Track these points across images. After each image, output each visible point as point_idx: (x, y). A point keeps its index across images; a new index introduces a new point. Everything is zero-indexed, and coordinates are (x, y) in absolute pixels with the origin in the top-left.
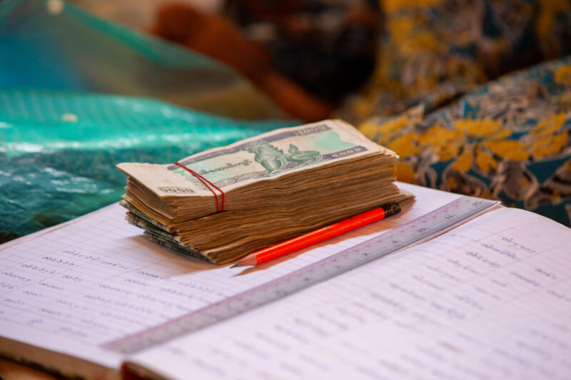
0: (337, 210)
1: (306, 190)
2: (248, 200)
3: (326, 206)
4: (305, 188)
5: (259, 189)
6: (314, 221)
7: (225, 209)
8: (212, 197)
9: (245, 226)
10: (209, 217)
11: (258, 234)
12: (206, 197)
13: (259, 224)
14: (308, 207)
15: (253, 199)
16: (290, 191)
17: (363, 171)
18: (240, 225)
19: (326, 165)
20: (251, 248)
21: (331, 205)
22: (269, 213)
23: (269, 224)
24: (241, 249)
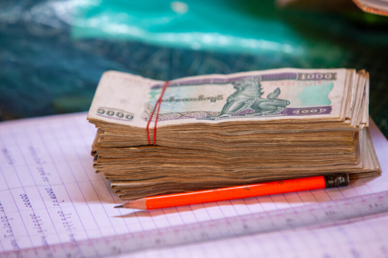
0: (278, 169)
1: (247, 142)
2: (182, 139)
3: (267, 162)
4: (247, 139)
5: (196, 131)
6: (248, 175)
7: (157, 144)
8: (143, 129)
9: (168, 165)
10: (136, 149)
11: (180, 177)
12: (136, 127)
13: (184, 166)
14: (247, 159)
15: (187, 139)
16: (229, 140)
17: (313, 135)
18: (162, 163)
19: (273, 121)
20: (163, 190)
21: (273, 163)
22: (202, 158)
23: (196, 168)
24: (150, 189)
